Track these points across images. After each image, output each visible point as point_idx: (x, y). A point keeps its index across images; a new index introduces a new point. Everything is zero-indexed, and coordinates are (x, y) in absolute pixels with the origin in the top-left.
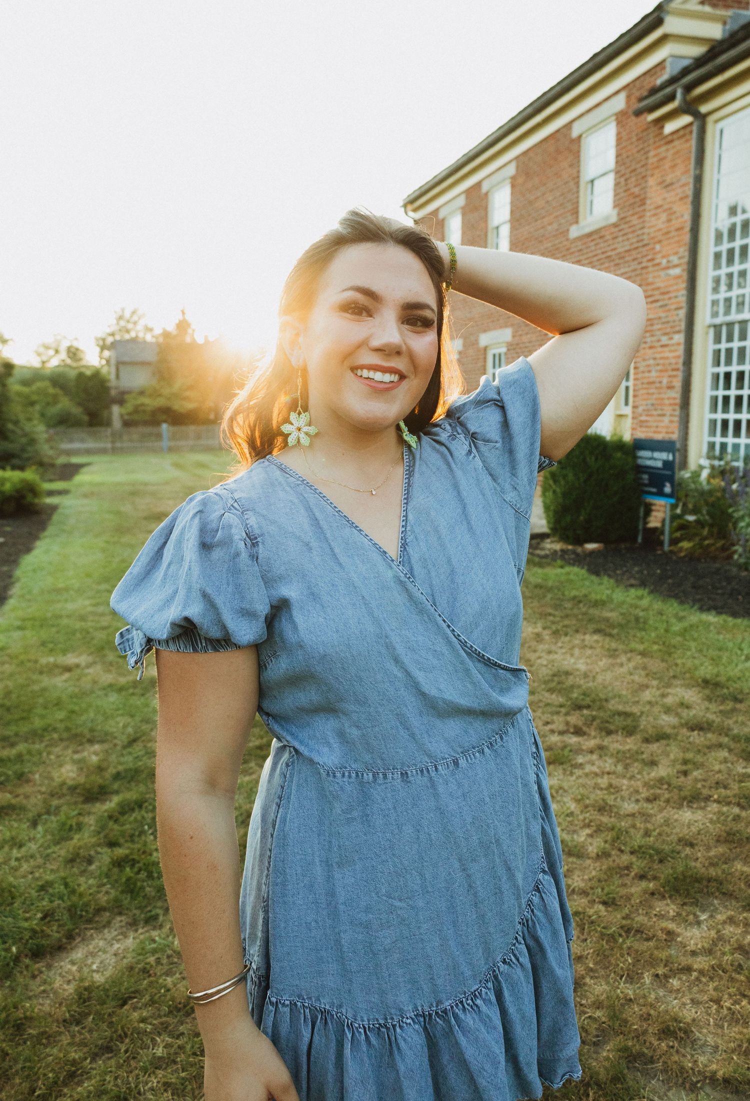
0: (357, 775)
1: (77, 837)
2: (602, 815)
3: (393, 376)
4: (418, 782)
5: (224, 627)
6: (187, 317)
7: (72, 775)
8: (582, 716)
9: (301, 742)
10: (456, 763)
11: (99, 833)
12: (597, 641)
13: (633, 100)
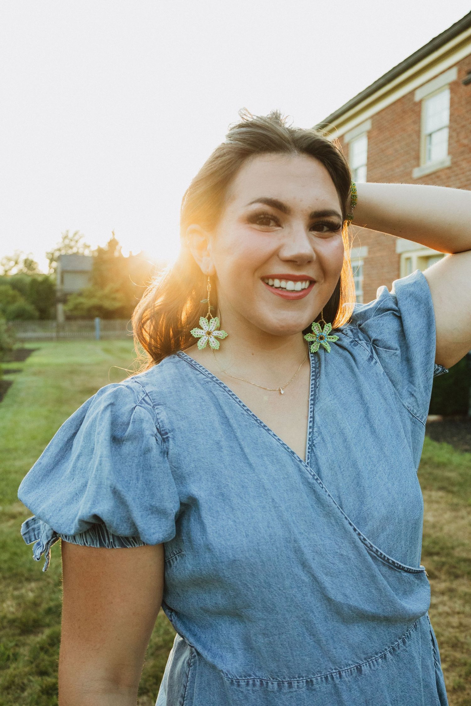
0: (262, 684)
1: (13, 666)
2: (455, 651)
3: (304, 283)
4: (323, 690)
5: (133, 525)
6: (116, 238)
7: (12, 609)
8: (433, 561)
9: (204, 647)
10: (359, 670)
11: (32, 663)
12: (441, 497)
13: (463, 73)
